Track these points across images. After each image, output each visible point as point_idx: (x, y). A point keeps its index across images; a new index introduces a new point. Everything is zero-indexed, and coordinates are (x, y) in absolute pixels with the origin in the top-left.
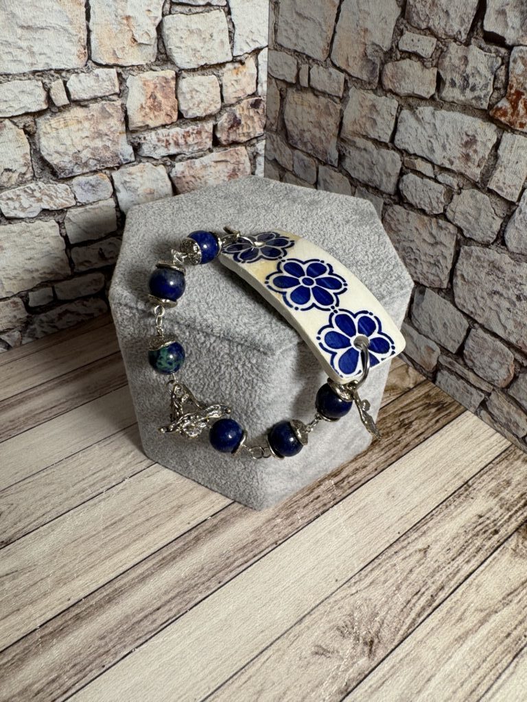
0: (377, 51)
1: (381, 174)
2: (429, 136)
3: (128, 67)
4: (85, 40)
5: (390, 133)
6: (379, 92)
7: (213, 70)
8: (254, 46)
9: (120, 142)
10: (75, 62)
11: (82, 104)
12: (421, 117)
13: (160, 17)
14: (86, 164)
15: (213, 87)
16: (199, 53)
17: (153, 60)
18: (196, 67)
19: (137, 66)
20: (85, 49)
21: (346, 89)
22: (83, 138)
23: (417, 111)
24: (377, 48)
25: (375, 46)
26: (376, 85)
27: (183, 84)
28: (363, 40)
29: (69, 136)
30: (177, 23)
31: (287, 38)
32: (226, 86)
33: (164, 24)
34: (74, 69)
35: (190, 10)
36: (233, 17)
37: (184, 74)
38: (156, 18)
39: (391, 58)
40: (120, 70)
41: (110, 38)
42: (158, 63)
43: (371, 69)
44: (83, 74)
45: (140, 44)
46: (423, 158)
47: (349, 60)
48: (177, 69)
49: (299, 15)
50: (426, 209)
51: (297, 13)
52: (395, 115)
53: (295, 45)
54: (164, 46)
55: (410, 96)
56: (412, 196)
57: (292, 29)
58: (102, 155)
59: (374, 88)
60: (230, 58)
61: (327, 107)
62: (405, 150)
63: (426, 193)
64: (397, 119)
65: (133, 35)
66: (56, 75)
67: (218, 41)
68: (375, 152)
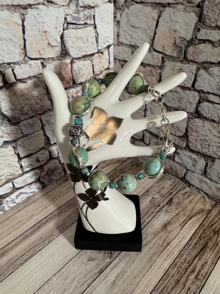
0: (183, 41)
1: (186, 103)
2: (217, 83)
3: (47, 59)
4: (23, 45)
5: (192, 82)
6: (184, 62)
7: (89, 57)
8: (107, 44)
9: (44, 100)
10: (18, 58)
11: (23, 81)
12: (212, 73)
13: (62, 31)
14: (27, 114)
15: (89, 66)
16: (82, 49)
17: (59, 54)
18: (81, 56)
19: (52, 58)
20: (23, 50)
21: (163, 61)
22: (25, 100)
23: (209, 70)
24: (182, 40)
25: (181, 39)
26: (182, 59)
27: (75, 66)
28: (174, 36)
29: (17, 99)
30: (71, 34)
31: (125, 39)
32: (95, 65)
33: (64, 35)
34: (17, 62)
35: (77, 27)
36: (97, 30)
37: (75, 61)
38: (60, 31)
39: (192, 44)
40: (42, 61)
41: (36, 43)
42: (62, 55)
43: (179, 50)
44: (23, 64)
45: (53, 46)
46: (213, 94)
47: (165, 47)
48: (71, 58)
49: (133, 26)
50: (216, 119)
51: (131, 26)
52: (195, 73)
53: (131, 42)
54: (65, 46)
55: (204, 63)
56: (206, 113)
57: (128, 34)
58: (35, 107)
59: (181, 60)
60: (97, 51)
61: (151, 72)
62: (201, 91)
63: (215, 111)
64: (196, 75)
65: (48, 41)
66: (8, 66)
67: (91, 42)
68: (182, 93)
